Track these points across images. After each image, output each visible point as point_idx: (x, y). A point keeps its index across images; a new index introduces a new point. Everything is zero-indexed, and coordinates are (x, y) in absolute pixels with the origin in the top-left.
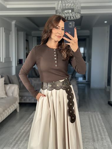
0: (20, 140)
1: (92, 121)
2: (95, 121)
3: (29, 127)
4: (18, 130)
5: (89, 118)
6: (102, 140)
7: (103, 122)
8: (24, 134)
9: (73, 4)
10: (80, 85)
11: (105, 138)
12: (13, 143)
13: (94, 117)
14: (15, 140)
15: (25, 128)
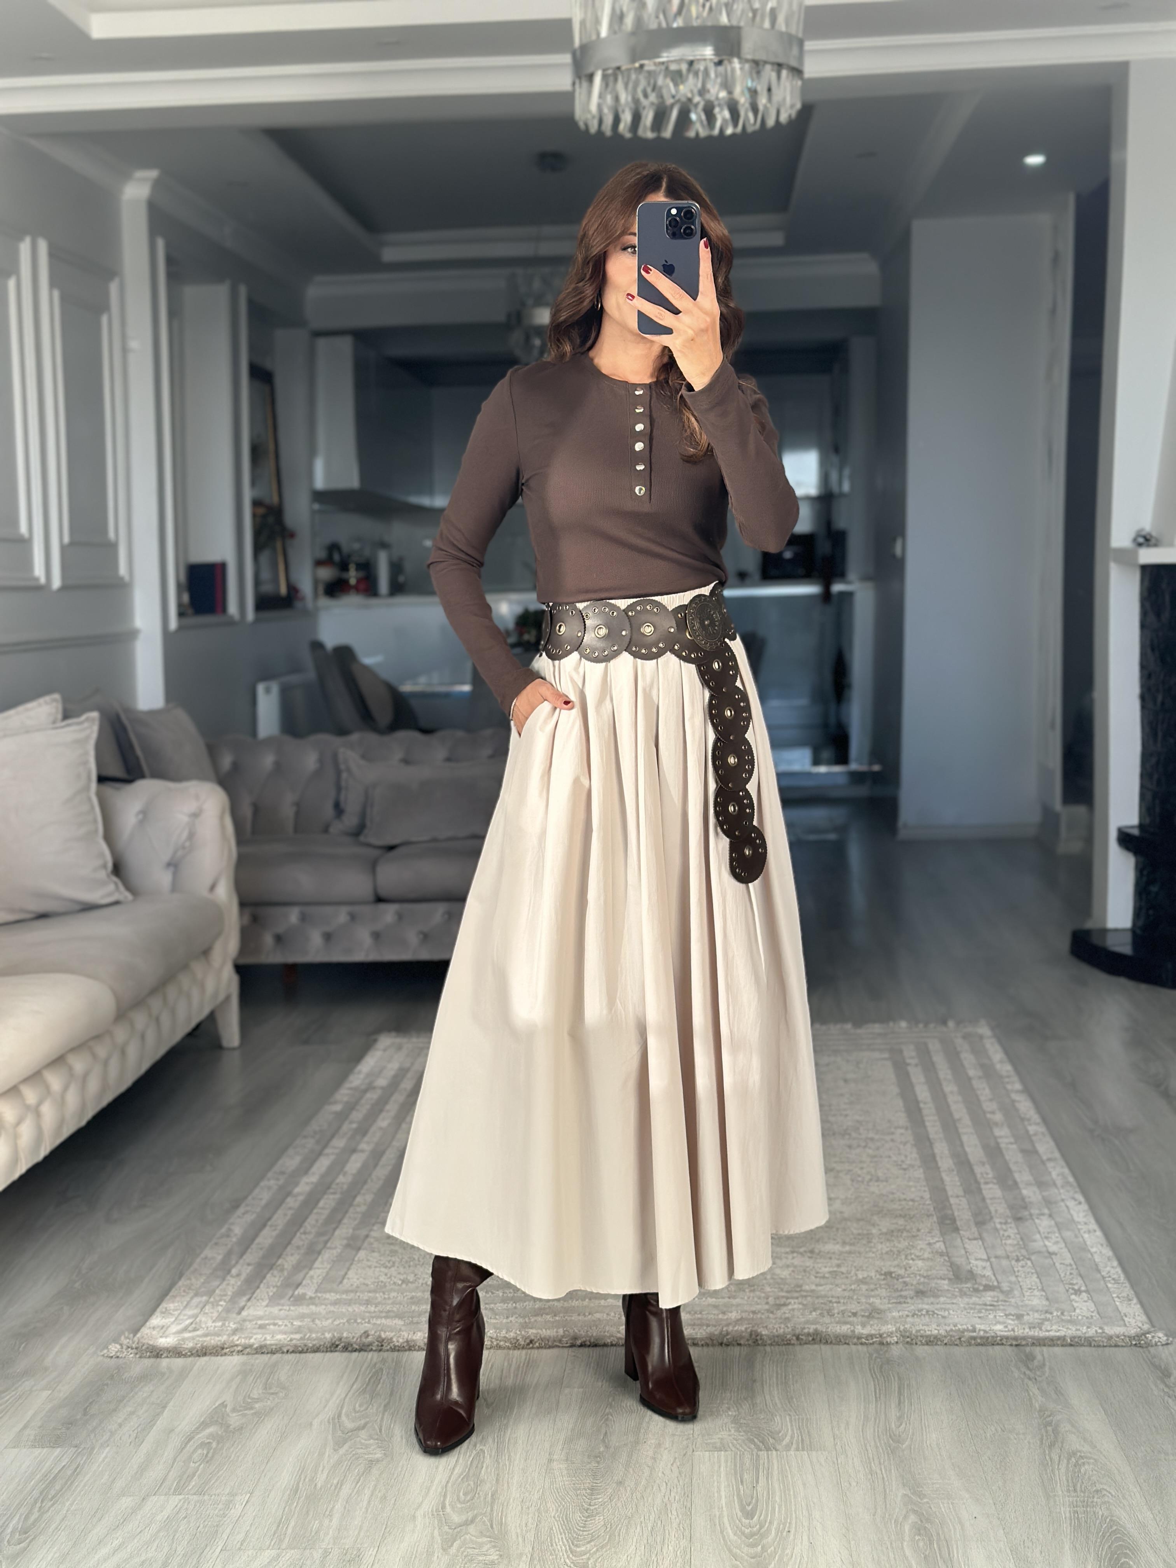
0: (296, 1241)
1: (923, 1093)
2: (950, 1088)
3: (354, 1151)
4: (262, 1177)
6: (1018, 1219)
7: (1027, 1091)
8: (327, 1203)
11: (1048, 1202)
12: (243, 1269)
14: (254, 1246)
15: (323, 1164)
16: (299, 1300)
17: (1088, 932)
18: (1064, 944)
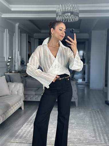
9: (72, 8)
10: (79, 86)
17: (107, 101)
18: (104, 102)
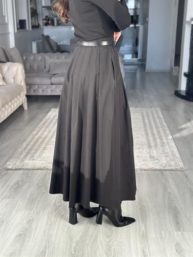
0: (34, 148)
1: (147, 121)
2: (152, 120)
3: (45, 131)
4: (29, 135)
5: (143, 117)
6: (163, 146)
7: (165, 121)
8: (40, 140)
10: (126, 67)
12: (24, 153)
13: (150, 115)
14: (27, 149)
15: (40, 133)
16: (34, 159)
17: (177, 91)
18: (173, 93)
